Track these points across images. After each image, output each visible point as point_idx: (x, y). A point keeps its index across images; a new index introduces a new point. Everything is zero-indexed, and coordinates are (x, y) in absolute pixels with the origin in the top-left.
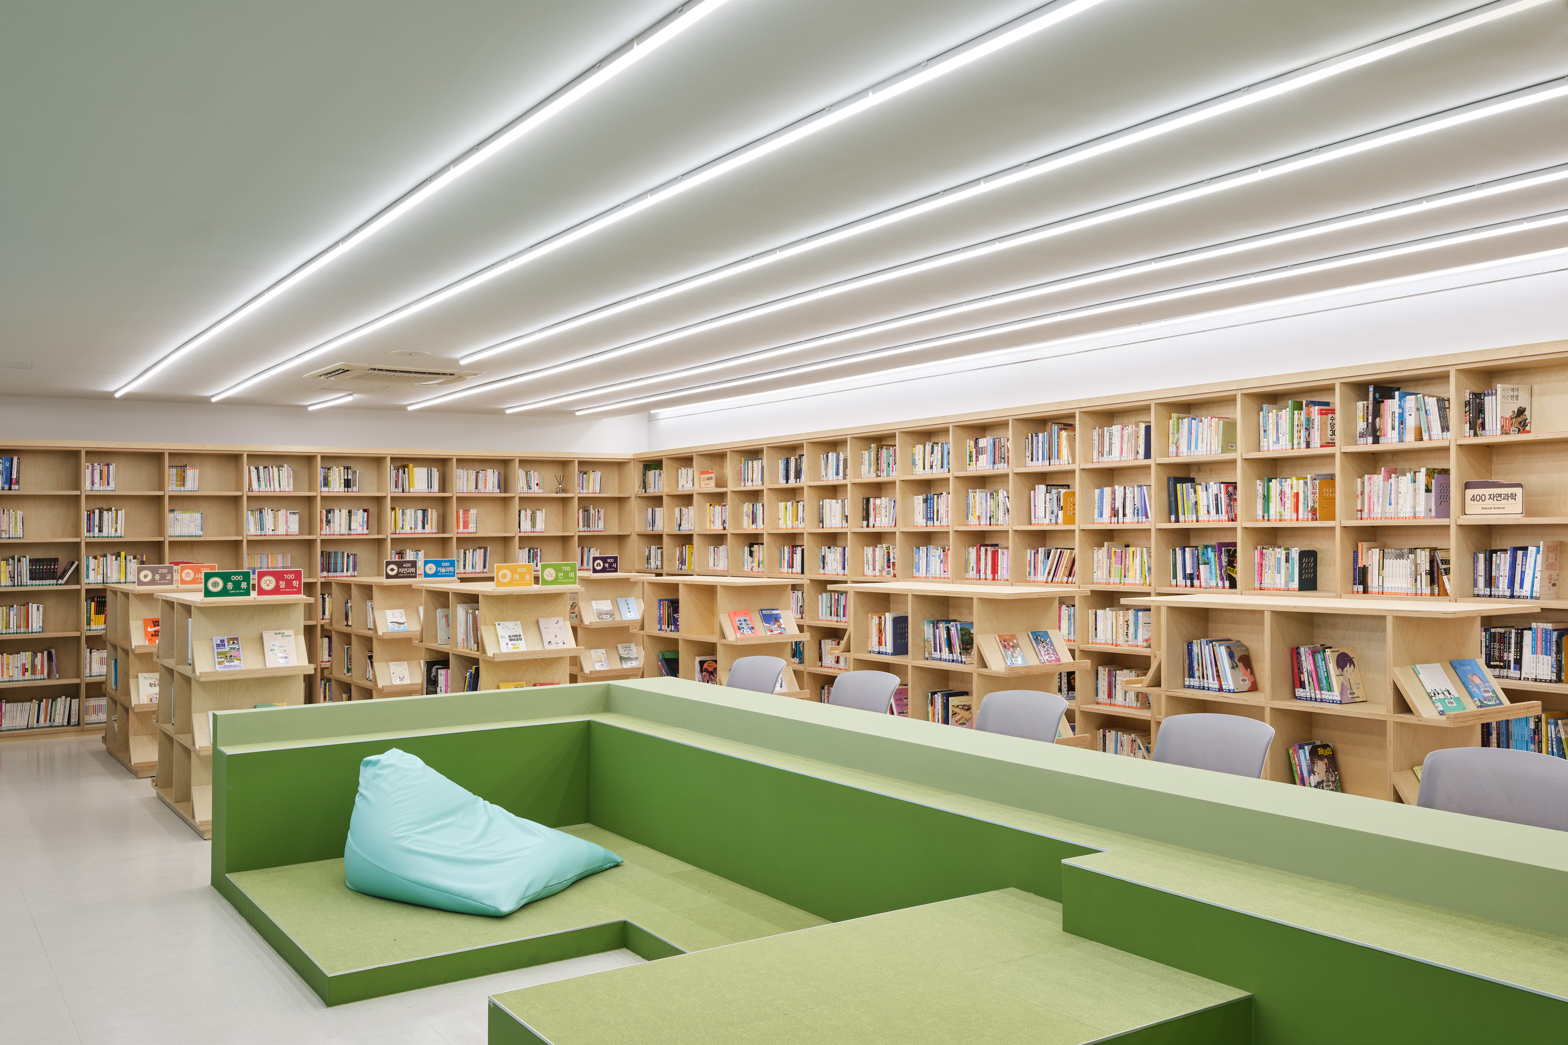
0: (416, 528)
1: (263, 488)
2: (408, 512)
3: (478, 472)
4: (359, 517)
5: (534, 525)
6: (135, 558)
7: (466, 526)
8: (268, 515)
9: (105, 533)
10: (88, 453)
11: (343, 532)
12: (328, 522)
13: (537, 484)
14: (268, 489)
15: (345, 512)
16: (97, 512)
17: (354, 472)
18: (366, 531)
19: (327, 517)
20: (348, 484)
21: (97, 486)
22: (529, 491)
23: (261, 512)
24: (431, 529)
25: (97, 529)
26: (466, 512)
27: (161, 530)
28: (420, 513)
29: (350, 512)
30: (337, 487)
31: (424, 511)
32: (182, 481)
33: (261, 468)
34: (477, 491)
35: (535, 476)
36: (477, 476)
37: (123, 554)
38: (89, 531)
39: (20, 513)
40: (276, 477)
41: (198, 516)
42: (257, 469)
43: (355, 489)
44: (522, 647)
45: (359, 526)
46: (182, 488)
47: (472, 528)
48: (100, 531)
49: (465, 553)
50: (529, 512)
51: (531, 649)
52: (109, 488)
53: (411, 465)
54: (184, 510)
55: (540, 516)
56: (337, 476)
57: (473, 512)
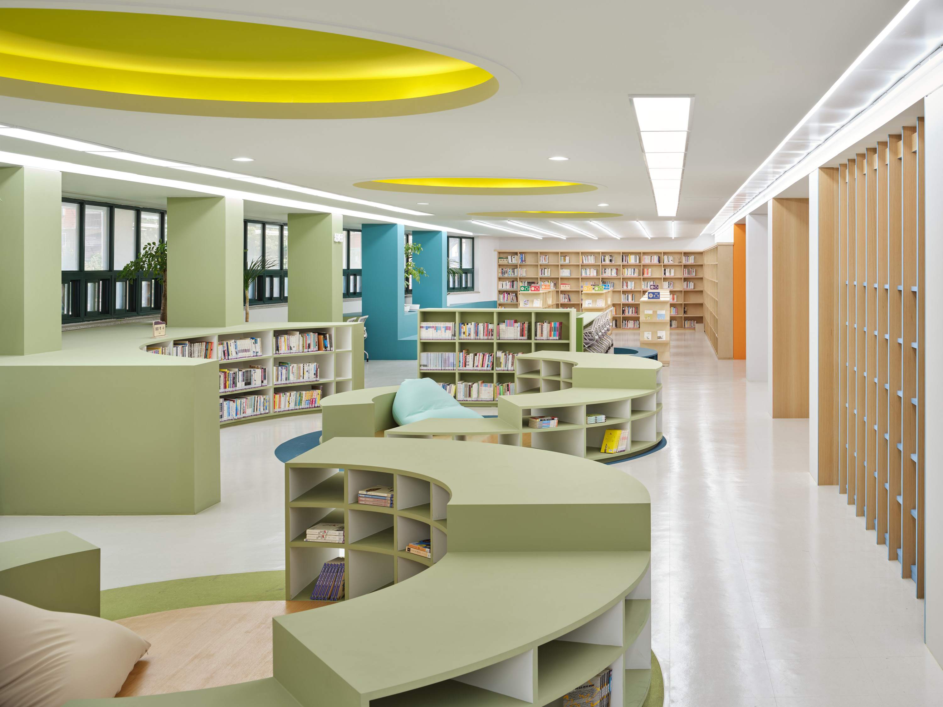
0: (631, 274)
1: (586, 262)
2: (629, 269)
3: (651, 257)
4: (614, 271)
5: (670, 274)
6: (553, 282)
7: (647, 274)
8: (588, 271)
9: (545, 275)
10: (541, 253)
11: (609, 276)
12: (605, 272)
13: (672, 260)
14: (588, 262)
15: (610, 269)
16: (543, 269)
17: (613, 257)
18: (616, 275)
19: (605, 271)
20: (611, 261)
21: (543, 262)
22: (669, 263)
23: (586, 269)
24: (636, 275)
25: (543, 274)
26: (647, 270)
27: (559, 274)
28: (633, 270)
29: (611, 269)
30: (607, 262)
31: (634, 269)
32: (565, 260)
33: (586, 256)
34: (651, 263)
35: (671, 258)
36: (651, 258)
37: (549, 281)
38: (541, 274)
39: (525, 269)
40: (590, 259)
41: (569, 270)
42: (585, 256)
43: (613, 262)
44: (591, 306)
45: (614, 274)
46: (565, 262)
47: (650, 275)
48: (544, 274)
49: (647, 283)
50: (669, 270)
51: (593, 306)
52: (546, 263)
53: (629, 255)
54: (565, 269)
55: (672, 271)
56: (607, 258)
57: (650, 270)
